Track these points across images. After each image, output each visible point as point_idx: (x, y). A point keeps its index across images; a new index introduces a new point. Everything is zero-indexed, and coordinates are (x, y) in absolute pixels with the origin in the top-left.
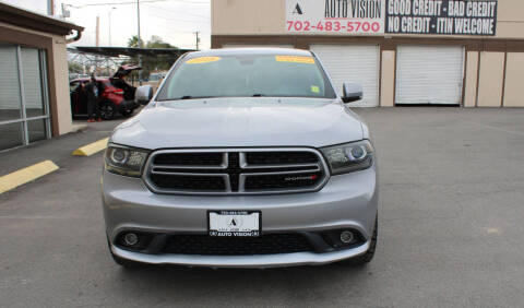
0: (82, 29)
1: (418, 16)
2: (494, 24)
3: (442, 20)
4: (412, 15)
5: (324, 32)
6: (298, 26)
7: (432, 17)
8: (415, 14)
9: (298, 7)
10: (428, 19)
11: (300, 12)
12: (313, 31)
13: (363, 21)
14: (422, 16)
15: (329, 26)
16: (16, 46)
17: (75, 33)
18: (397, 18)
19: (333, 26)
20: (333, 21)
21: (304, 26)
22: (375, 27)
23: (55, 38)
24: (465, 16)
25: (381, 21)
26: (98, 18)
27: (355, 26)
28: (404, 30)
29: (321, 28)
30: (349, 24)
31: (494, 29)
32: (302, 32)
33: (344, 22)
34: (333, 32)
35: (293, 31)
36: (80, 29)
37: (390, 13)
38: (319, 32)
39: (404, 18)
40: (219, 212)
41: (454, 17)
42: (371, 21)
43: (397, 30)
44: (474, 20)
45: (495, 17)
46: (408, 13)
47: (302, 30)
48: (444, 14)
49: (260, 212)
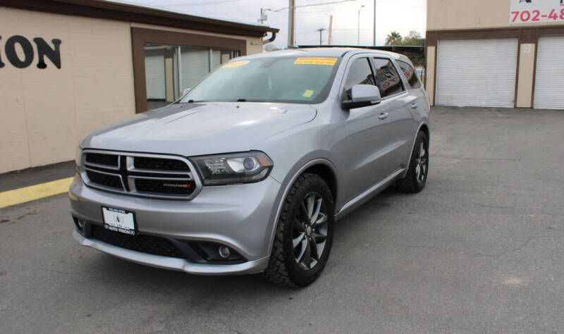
0: (277, 31)
5: (558, 22)
6: (525, 16)
12: (544, 21)
16: (208, 49)
17: (270, 35)
21: (533, 15)
23: (249, 41)
26: (331, 17)
29: (555, 17)
32: (530, 23)
35: (519, 23)
36: (275, 31)
38: (551, 22)
47: (530, 21)
49: (134, 213)
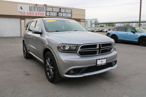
1: (54, 12)
2: (72, 15)
3: (60, 13)
4: (52, 12)
5: (29, 15)
6: (21, 13)
7: (57, 12)
8: (53, 11)
9: (21, 7)
10: (57, 13)
11: (22, 9)
13: (40, 12)
14: (55, 12)
15: (30, 13)
18: (49, 12)
19: (32, 13)
20: (32, 12)
22: (43, 14)
24: (65, 13)
25: (45, 13)
27: (38, 14)
28: (51, 15)
30: (36, 13)
31: (72, 16)
33: (35, 13)
34: (31, 15)
37: (47, 11)
39: (50, 12)
40: (99, 59)
41: (62, 13)
42: (42, 13)
43: (49, 15)
44: (67, 14)
45: (72, 13)
46: (52, 11)
47: (23, 14)
48: (60, 12)
49: (106, 58)
